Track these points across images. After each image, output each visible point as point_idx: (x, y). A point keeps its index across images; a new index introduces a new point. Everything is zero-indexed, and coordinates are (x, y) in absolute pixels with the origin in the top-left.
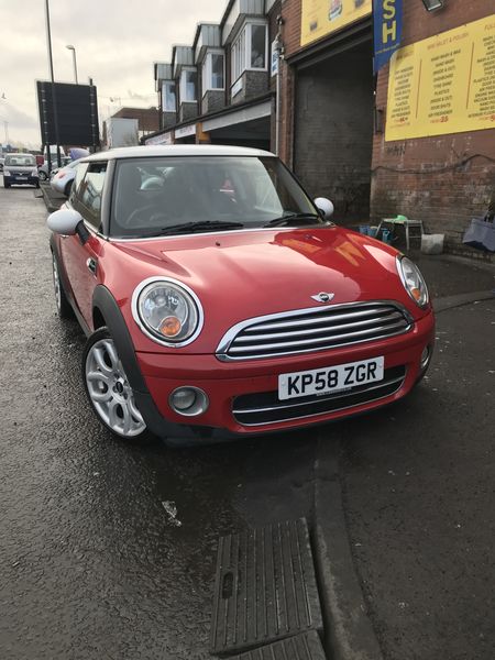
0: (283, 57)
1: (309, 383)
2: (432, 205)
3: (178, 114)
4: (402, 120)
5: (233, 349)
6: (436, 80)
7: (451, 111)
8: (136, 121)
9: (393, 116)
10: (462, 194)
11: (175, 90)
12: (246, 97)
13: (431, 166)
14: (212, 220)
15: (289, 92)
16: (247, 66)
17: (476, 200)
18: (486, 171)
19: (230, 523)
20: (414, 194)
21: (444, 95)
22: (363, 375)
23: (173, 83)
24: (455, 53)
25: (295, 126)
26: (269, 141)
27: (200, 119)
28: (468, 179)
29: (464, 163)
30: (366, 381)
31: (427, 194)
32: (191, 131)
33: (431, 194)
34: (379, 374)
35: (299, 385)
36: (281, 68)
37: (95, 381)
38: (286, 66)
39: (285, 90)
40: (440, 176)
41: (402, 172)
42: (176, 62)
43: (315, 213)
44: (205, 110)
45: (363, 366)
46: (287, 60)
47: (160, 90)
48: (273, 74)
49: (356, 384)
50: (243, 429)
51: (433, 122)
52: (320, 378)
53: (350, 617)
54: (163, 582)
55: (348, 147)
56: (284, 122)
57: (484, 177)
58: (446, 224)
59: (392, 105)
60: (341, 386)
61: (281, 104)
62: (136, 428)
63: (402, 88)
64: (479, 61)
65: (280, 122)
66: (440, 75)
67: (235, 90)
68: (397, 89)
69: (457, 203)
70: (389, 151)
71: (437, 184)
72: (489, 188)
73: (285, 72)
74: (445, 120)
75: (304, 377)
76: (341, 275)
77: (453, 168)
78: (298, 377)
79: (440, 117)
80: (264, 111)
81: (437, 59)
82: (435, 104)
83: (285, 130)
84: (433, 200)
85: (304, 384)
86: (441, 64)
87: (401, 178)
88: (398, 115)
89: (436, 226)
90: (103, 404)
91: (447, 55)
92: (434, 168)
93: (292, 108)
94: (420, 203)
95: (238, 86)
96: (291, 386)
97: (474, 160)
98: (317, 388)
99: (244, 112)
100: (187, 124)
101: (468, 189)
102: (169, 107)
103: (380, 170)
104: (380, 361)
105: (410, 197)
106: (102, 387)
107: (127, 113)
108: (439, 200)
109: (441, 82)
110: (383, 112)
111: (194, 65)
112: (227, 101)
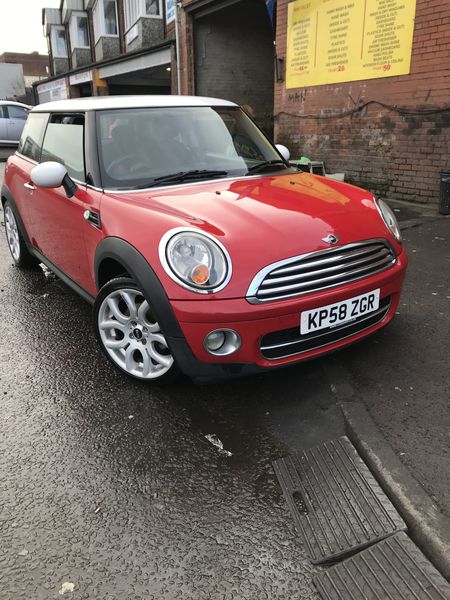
0: (180, 4)
2: (332, 147)
3: (70, 59)
4: (301, 69)
5: (261, 292)
6: (332, 32)
7: (347, 61)
8: (20, 66)
9: (292, 65)
10: (360, 137)
11: (65, 35)
13: (330, 111)
17: (372, 143)
18: (380, 116)
20: (315, 138)
21: (340, 46)
22: (365, 306)
23: (62, 28)
24: (350, 6)
26: (170, 88)
27: (96, 66)
28: (365, 123)
29: (360, 109)
30: (366, 312)
31: (327, 137)
32: (88, 77)
33: (331, 137)
34: (376, 305)
35: (317, 320)
38: (184, 14)
40: (339, 120)
41: (304, 118)
42: (65, 7)
44: (99, 58)
45: (365, 299)
46: (185, 8)
47: (49, 35)
48: (168, 21)
49: (360, 314)
50: (270, 363)
51: (331, 71)
52: (334, 312)
56: (185, 70)
57: (379, 121)
58: (346, 164)
59: (291, 55)
60: (349, 318)
61: (181, 52)
63: (300, 38)
64: (371, 15)
65: (181, 69)
66: (336, 27)
68: (295, 39)
69: (355, 145)
70: (290, 98)
71: (336, 128)
72: (383, 131)
73: (183, 20)
74: (341, 69)
75: (321, 312)
77: (351, 114)
78: (316, 313)
79: (337, 67)
81: (332, 11)
82: (332, 54)
83: (186, 77)
84: (332, 143)
85: (321, 318)
86: (337, 17)
87: (303, 122)
88: (298, 64)
89: (336, 167)
91: (341, 8)
92: (333, 114)
93: (192, 55)
94: (321, 145)
95: (133, 33)
96: (311, 321)
97: (369, 106)
98: (331, 322)
99: (142, 59)
101: (364, 132)
102: (59, 53)
103: (282, 116)
104: (377, 293)
105: (312, 140)
106: (115, 335)
108: (338, 142)
109: (337, 33)
110: (283, 61)
111: (84, 11)
112: (122, 48)
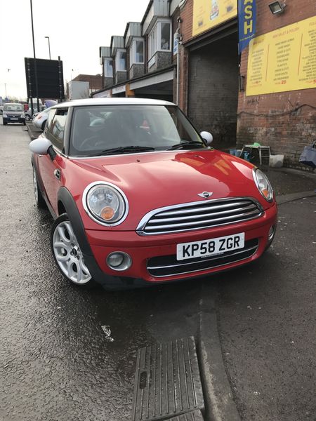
0: (181, 43)
1: (196, 250)
2: (276, 136)
3: (114, 78)
4: (257, 82)
5: (147, 228)
6: (278, 57)
7: (288, 77)
8: (88, 83)
9: (251, 80)
10: (296, 130)
11: (113, 63)
12: (158, 68)
13: (275, 112)
14: (135, 145)
15: (185, 65)
16: (158, 48)
17: (304, 134)
18: (310, 115)
19: (145, 340)
20: (265, 130)
21: (283, 67)
22: (231, 244)
23: (111, 59)
24: (291, 40)
25: (188, 86)
26: (172, 96)
27: (129, 82)
28: (299, 120)
29: (296, 110)
30: (233, 249)
31: (273, 129)
32: (123, 89)
33: (276, 129)
34: (242, 244)
35: (190, 251)
36: (180, 50)
37: (59, 248)
38: (183, 49)
39: (182, 64)
40: (281, 118)
41: (257, 116)
42: (113, 46)
43: (200, 141)
44: (131, 77)
45: (232, 239)
46: (184, 45)
47: (103, 63)
48: (175, 53)
49: (227, 250)
50: (154, 279)
51: (276, 83)
52: (204, 246)
53: (222, 401)
54: (101, 378)
55: (223, 99)
56: (182, 84)
57: (309, 118)
58: (285, 148)
59: (250, 73)
60: (217, 251)
61: (180, 73)
62: (85, 278)
63: (257, 62)
64: (306, 45)
65: (179, 83)
66: (281, 54)
67: (150, 64)
68: (253, 63)
69: (292, 135)
70: (249, 102)
71: (279, 123)
72: (313, 125)
73: (182, 52)
74: (284, 82)
75: (193, 246)
76: (218, 180)
77: (290, 113)
78: (189, 246)
79: (280, 81)
80: (168, 77)
81: (279, 44)
82: (278, 73)
83: (182, 88)
84: (277, 133)
85: (193, 250)
86: (282, 47)
87: (256, 119)
88: (254, 79)
89: (279, 150)
90: (64, 263)
91: (285, 42)
92: (277, 113)
93: (187, 75)
94: (268, 135)
95: (153, 61)
96: (185, 251)
97: (302, 108)
98: (202, 253)
99: (156, 77)
100: (120, 85)
101: (299, 126)
102: (109, 75)
103: (243, 114)
104: (242, 235)
105: (262, 131)
106: (63, 252)
107: (82, 78)
108: (280, 133)
109: (282, 58)
110: (244, 78)
111: (125, 48)
112: (146, 70)
